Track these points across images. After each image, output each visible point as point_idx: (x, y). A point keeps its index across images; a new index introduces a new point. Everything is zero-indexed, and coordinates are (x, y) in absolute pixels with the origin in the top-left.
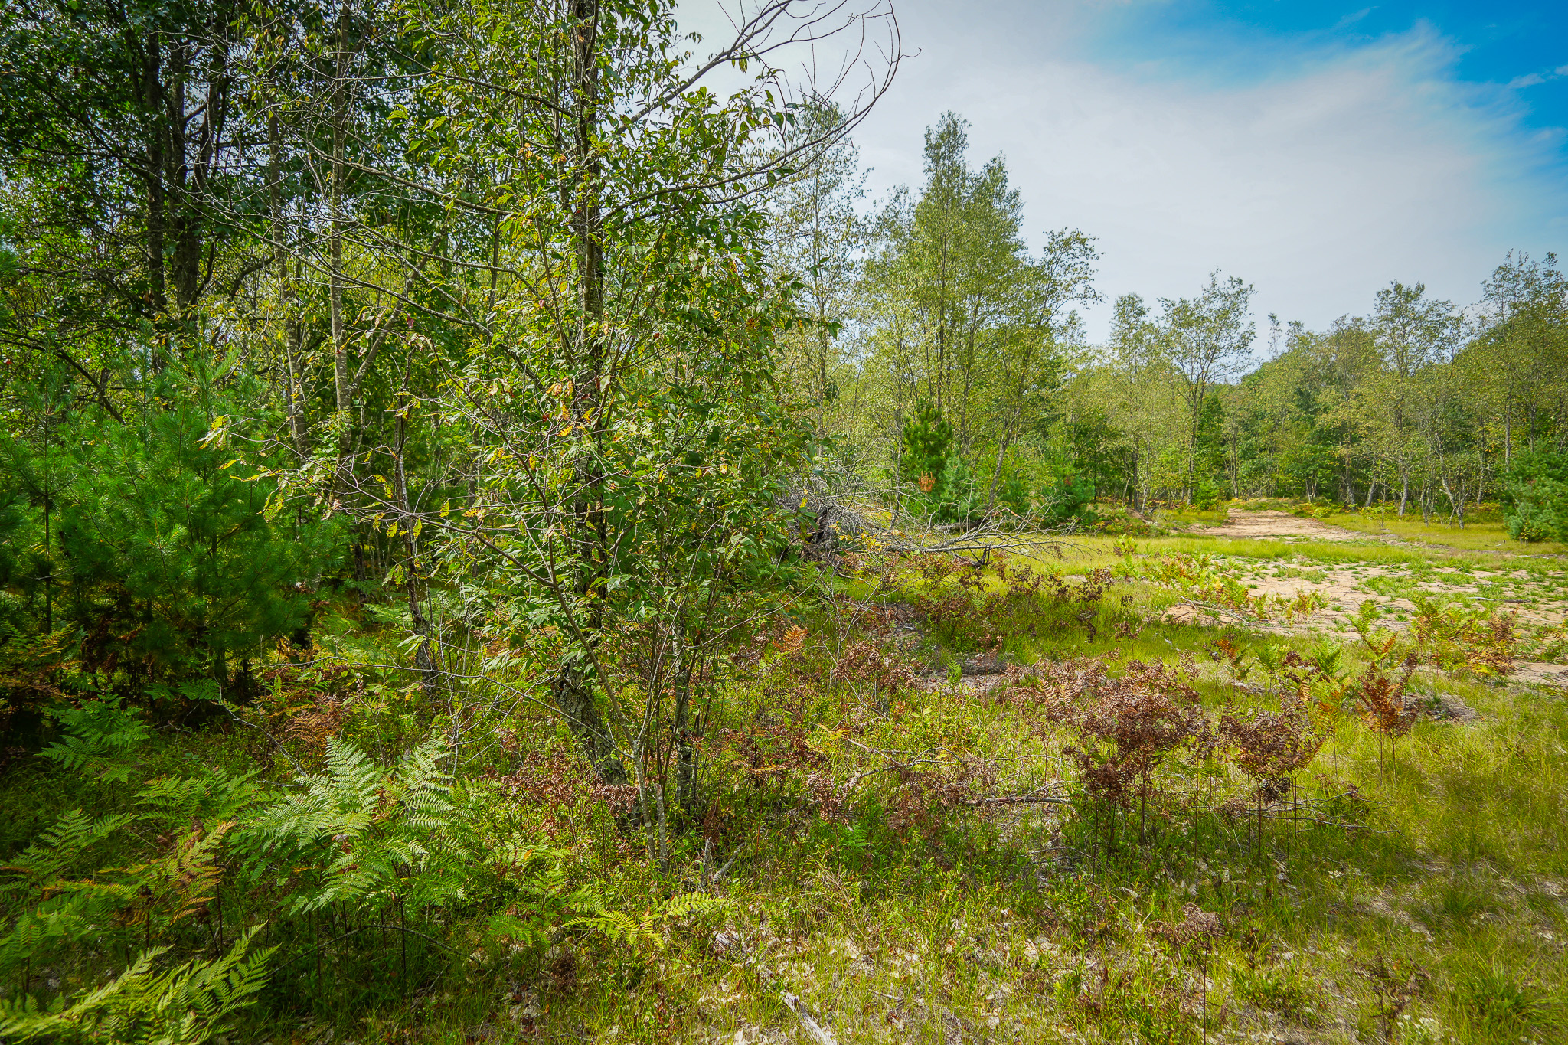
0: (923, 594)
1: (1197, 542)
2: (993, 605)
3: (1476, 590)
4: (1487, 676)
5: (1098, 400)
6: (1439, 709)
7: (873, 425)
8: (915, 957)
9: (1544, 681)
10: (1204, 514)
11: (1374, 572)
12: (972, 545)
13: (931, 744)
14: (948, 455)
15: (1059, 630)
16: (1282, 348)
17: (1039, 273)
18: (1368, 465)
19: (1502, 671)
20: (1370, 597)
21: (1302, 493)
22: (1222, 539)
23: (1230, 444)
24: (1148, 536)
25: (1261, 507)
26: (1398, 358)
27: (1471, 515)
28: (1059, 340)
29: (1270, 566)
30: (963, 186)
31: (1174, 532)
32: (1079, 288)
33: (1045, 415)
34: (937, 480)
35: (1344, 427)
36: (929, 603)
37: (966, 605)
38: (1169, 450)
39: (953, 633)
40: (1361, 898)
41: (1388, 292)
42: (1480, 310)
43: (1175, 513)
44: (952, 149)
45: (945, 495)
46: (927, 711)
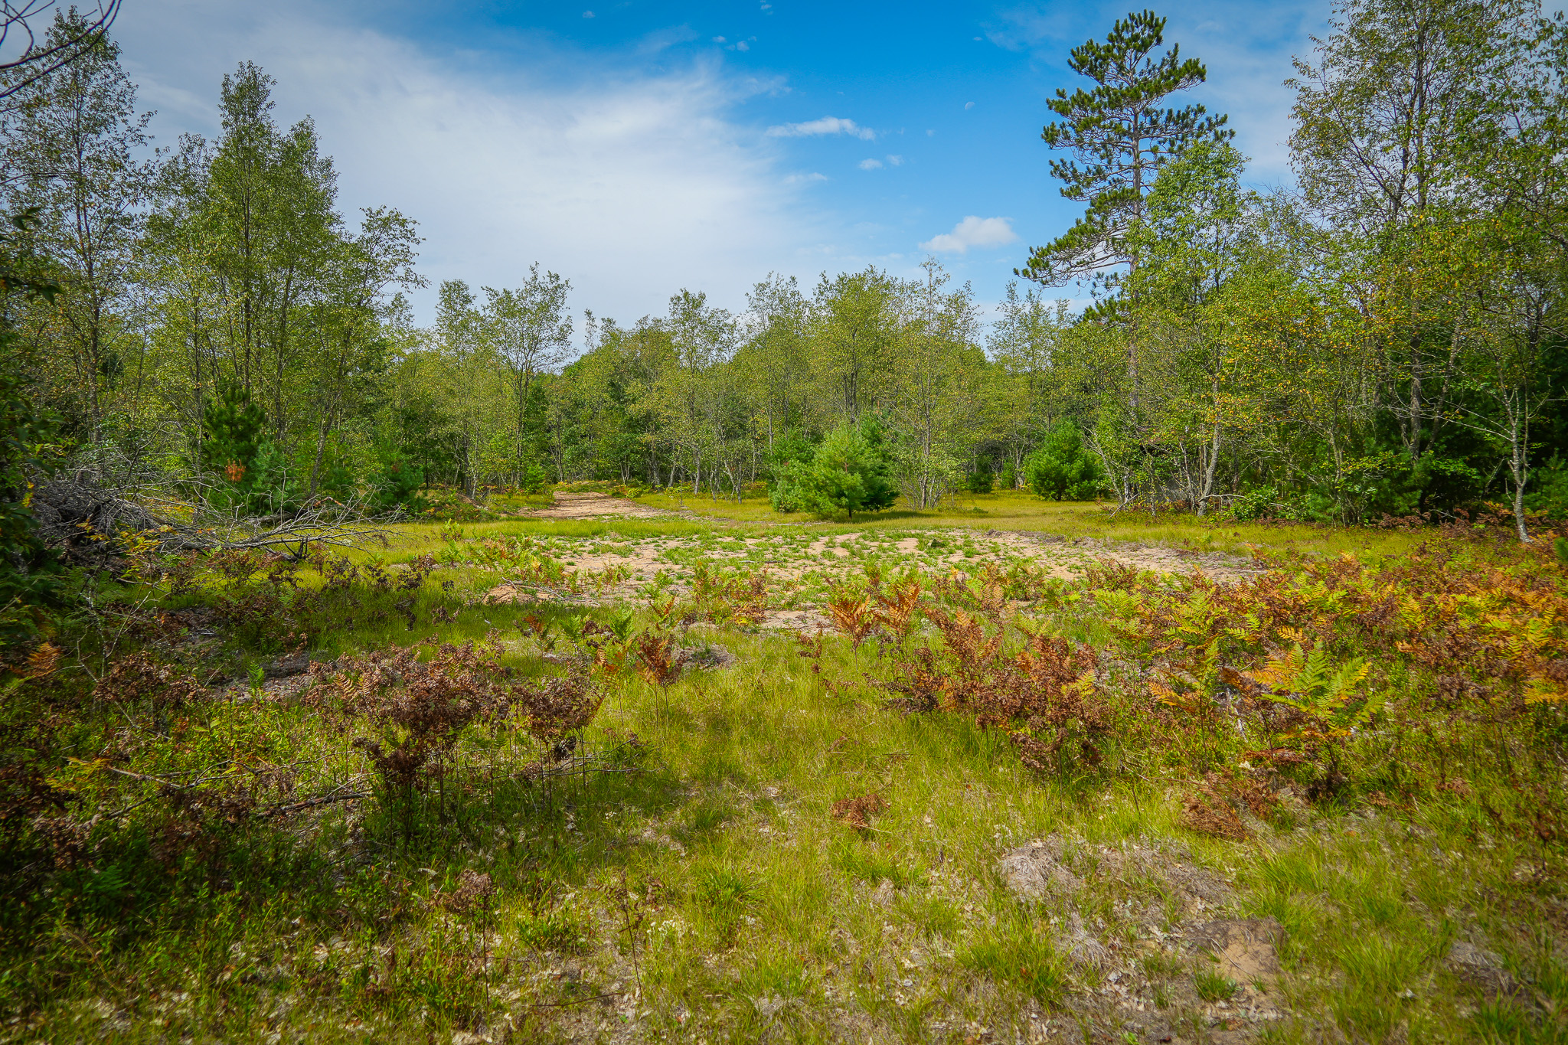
0: (223, 594)
1: (524, 524)
2: (304, 603)
3: (746, 555)
4: (746, 626)
5: (427, 385)
6: (709, 658)
7: (166, 407)
8: (184, 996)
9: (784, 626)
10: (532, 497)
11: (672, 544)
12: (287, 537)
13: (220, 760)
14: (260, 441)
15: (377, 620)
16: (597, 343)
17: (357, 251)
18: (669, 450)
19: (756, 621)
20: (667, 566)
21: (618, 476)
22: (547, 521)
23: (554, 432)
24: (478, 521)
25: (584, 489)
26: (689, 358)
27: (748, 492)
28: (385, 322)
29: (587, 544)
30: (269, 148)
31: (504, 516)
32: (400, 271)
33: (372, 400)
34: (248, 468)
35: (648, 416)
36: (228, 605)
37: (273, 604)
38: (497, 437)
39: (259, 634)
40: (634, 831)
41: (679, 298)
42: (747, 319)
43: (506, 497)
44: (255, 107)
45: (258, 485)
46: (215, 723)
